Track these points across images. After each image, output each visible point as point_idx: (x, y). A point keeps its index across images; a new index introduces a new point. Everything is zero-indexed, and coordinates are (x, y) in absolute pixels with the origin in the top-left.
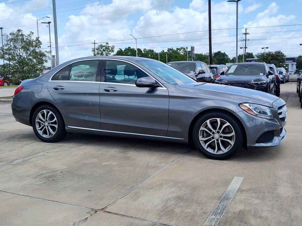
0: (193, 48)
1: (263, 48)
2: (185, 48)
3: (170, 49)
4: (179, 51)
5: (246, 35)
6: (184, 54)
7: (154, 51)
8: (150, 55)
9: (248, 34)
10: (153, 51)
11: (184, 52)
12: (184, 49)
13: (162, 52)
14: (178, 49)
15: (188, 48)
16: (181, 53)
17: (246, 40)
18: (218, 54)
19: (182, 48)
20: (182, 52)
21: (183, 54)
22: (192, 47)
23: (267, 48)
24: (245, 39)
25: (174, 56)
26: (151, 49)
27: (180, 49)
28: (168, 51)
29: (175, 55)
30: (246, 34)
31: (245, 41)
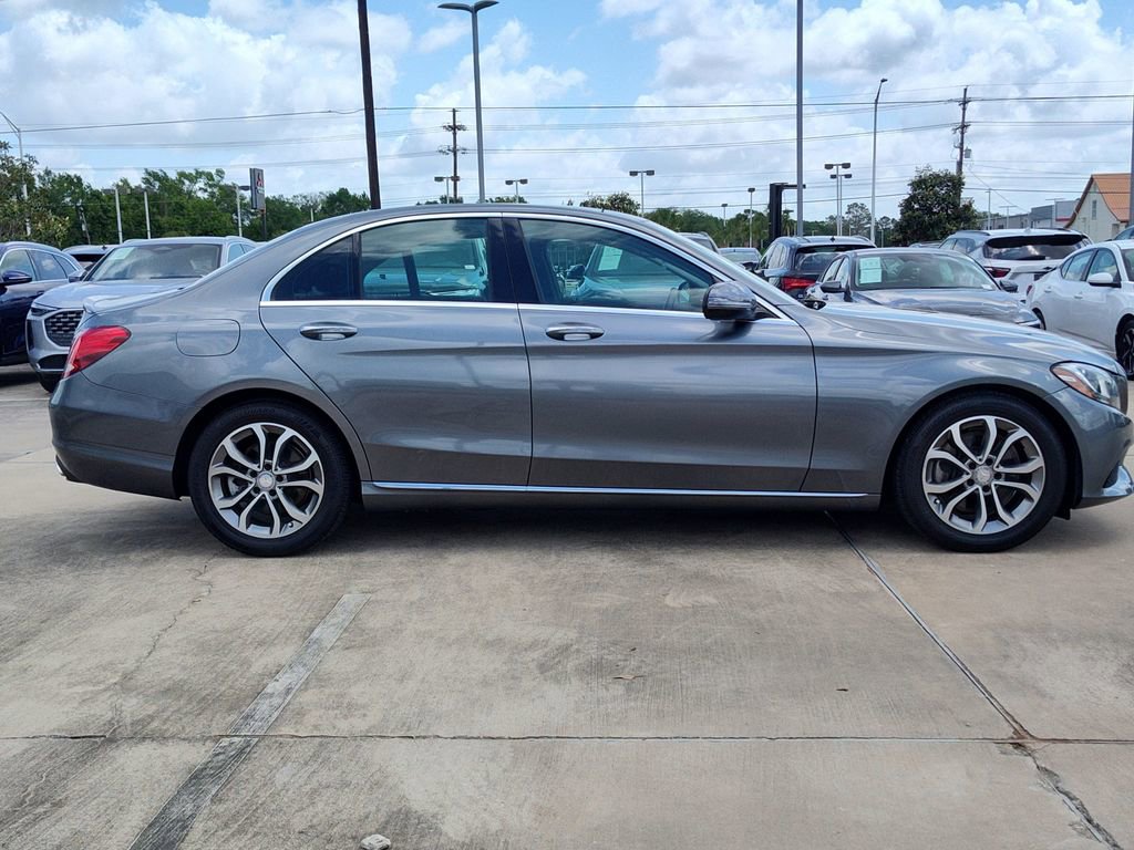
0: (257, 176)
1: (509, 183)
2: (213, 172)
3: (155, 176)
4: (187, 182)
5: (455, 134)
6: (212, 195)
7: (85, 184)
8: (68, 199)
9: (461, 128)
10: (79, 179)
11: (209, 190)
12: (209, 176)
13: (118, 186)
14: (182, 175)
15: (223, 173)
16: (200, 194)
17: (455, 152)
18: (341, 202)
19: (199, 174)
20: (200, 189)
21: (206, 196)
22: (253, 171)
23: (524, 182)
24: (452, 147)
25: (169, 204)
26: (72, 173)
27: (193, 179)
28: (147, 181)
29: (175, 200)
30: (454, 128)
31: (452, 154)
